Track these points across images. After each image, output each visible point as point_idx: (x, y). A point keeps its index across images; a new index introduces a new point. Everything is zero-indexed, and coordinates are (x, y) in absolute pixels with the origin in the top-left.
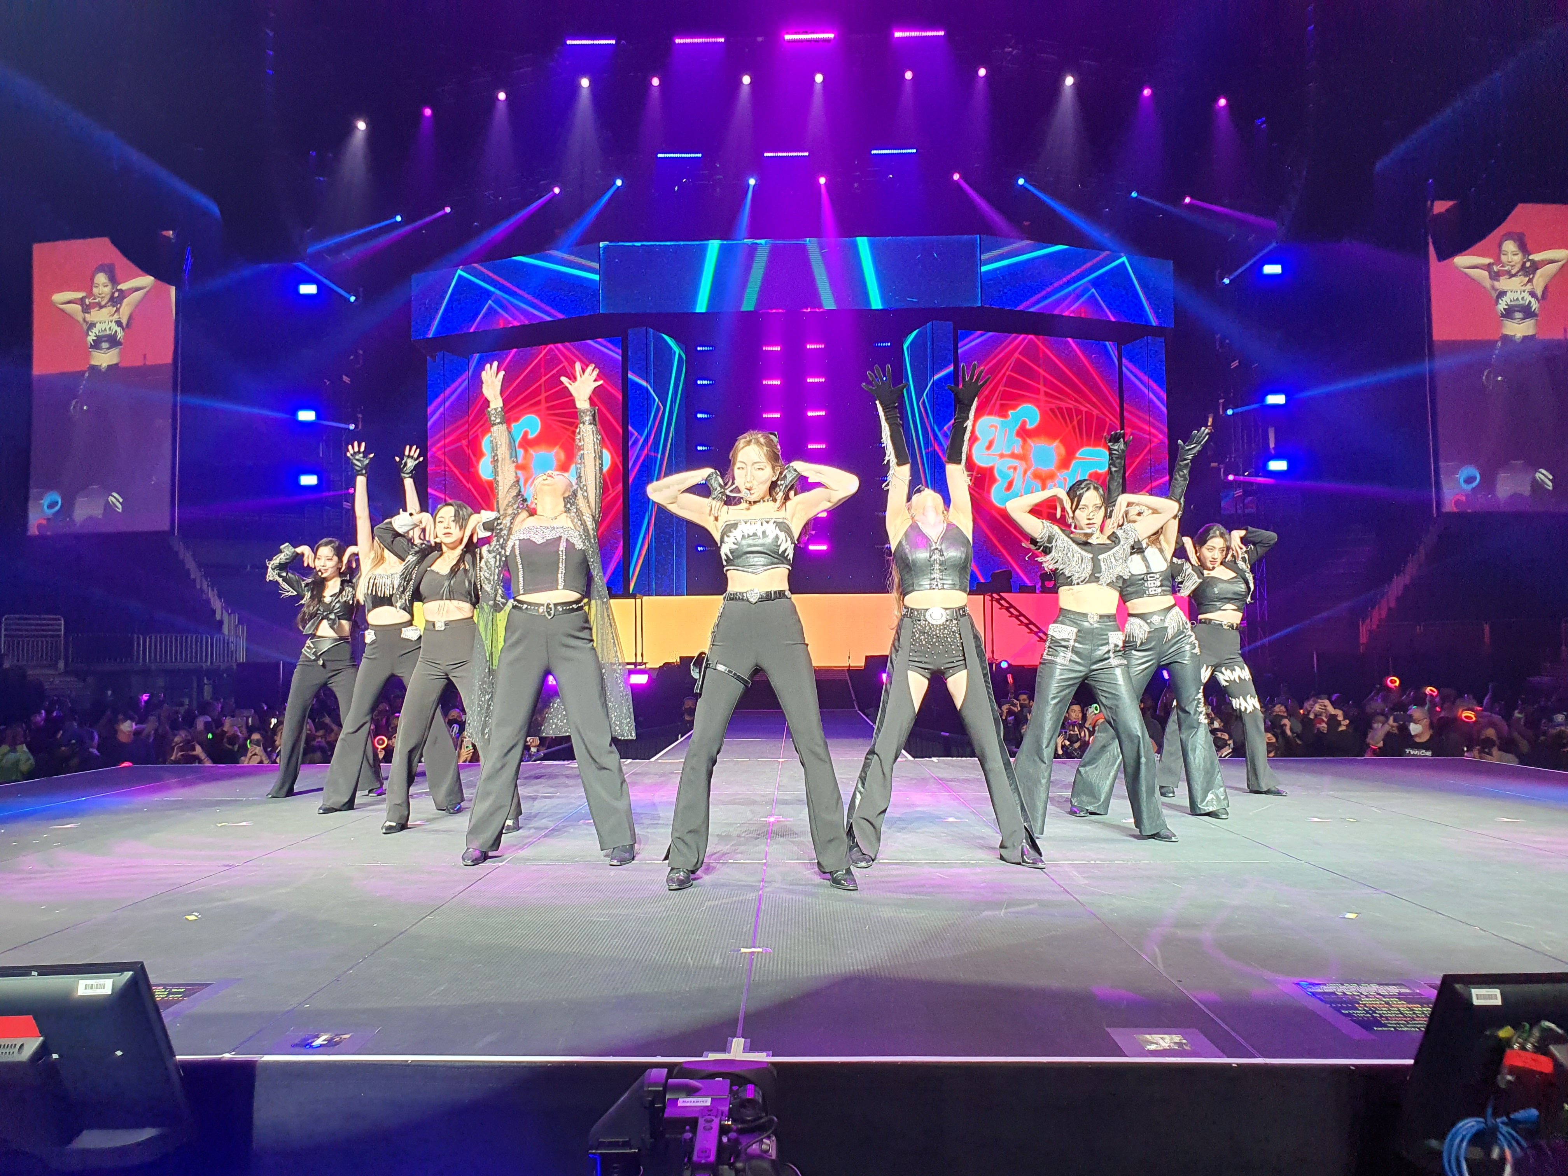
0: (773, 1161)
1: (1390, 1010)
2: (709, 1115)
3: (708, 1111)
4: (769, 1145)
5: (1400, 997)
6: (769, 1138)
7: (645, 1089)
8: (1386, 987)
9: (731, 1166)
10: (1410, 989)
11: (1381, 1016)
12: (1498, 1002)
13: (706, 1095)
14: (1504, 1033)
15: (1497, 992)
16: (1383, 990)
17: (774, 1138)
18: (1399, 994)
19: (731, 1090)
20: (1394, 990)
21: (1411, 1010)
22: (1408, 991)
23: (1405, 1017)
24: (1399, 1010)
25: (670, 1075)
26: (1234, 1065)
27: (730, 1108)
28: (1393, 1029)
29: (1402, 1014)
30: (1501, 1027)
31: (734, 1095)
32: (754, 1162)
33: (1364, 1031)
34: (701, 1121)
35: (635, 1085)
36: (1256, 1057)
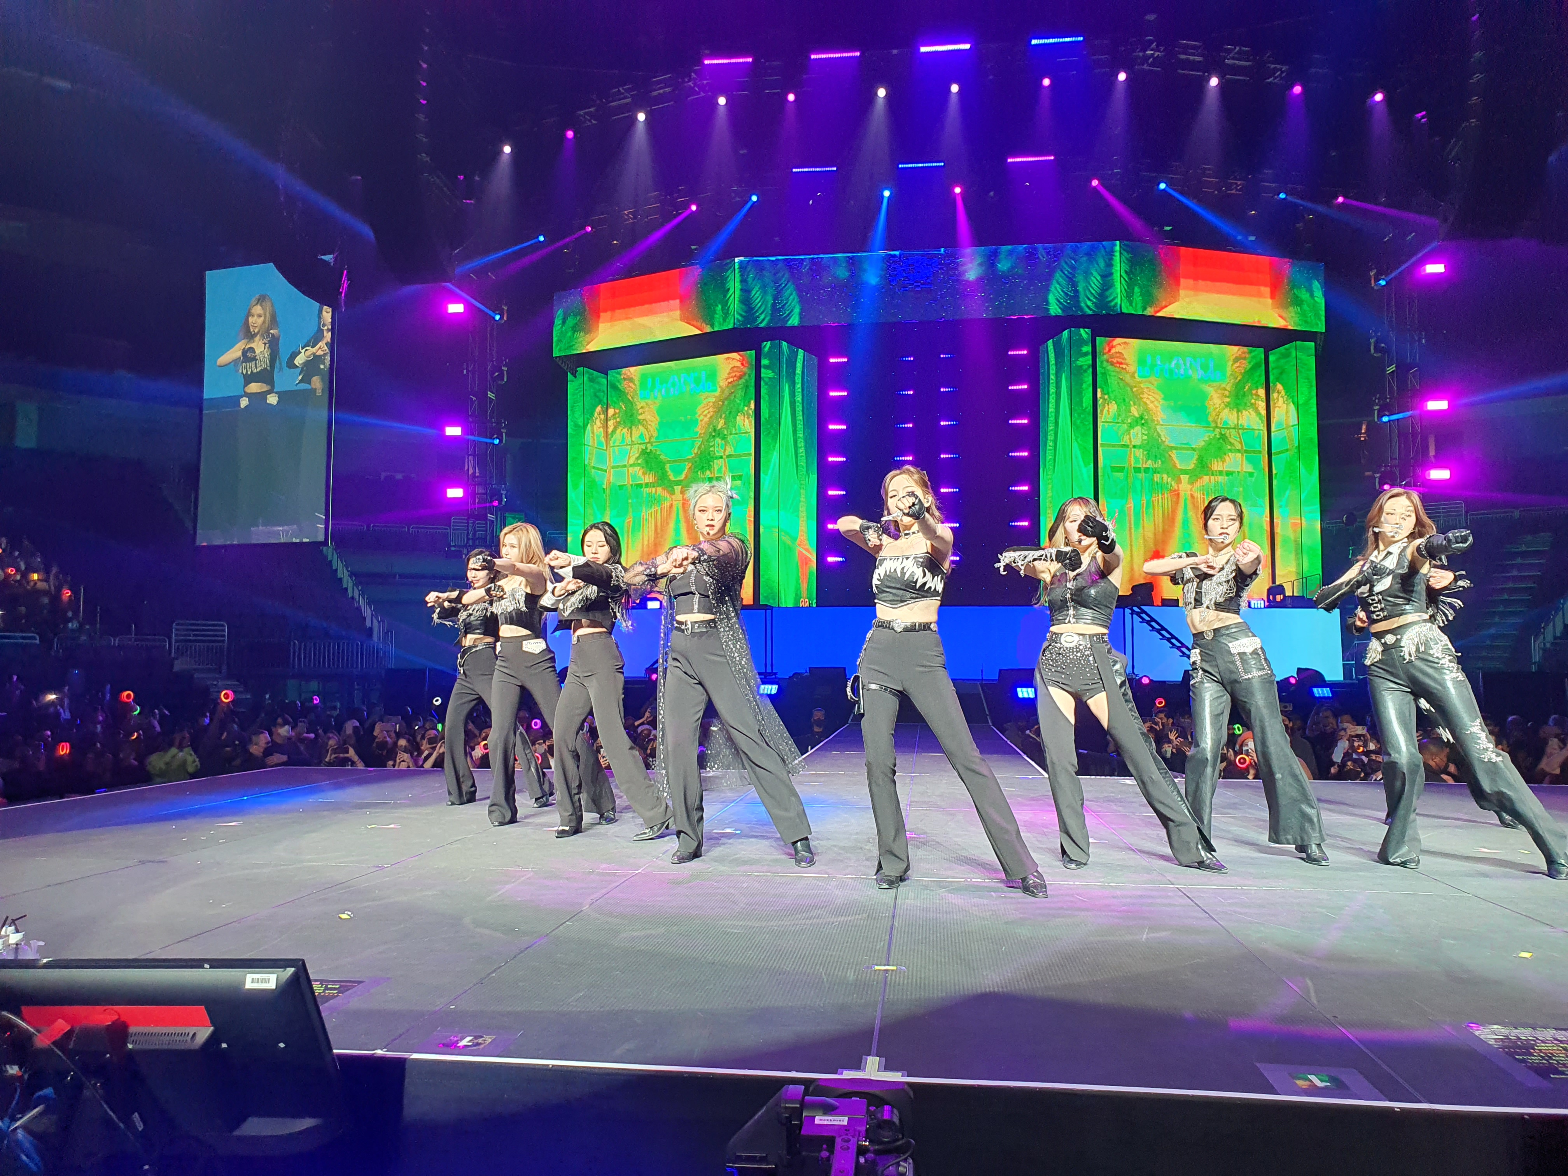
1: (1567, 1057)
2: (847, 1135)
3: (846, 1130)
4: (906, 1167)
6: (905, 1160)
7: (783, 1105)
8: (1564, 1033)
11: (1559, 1064)
13: (842, 1114)
16: (1561, 1035)
17: (911, 1161)
19: (868, 1110)
25: (806, 1092)
26: (1396, 1109)
27: (867, 1130)
31: (870, 1116)
33: (1541, 1079)
34: (838, 1140)
35: (771, 1102)
36: (1420, 1102)
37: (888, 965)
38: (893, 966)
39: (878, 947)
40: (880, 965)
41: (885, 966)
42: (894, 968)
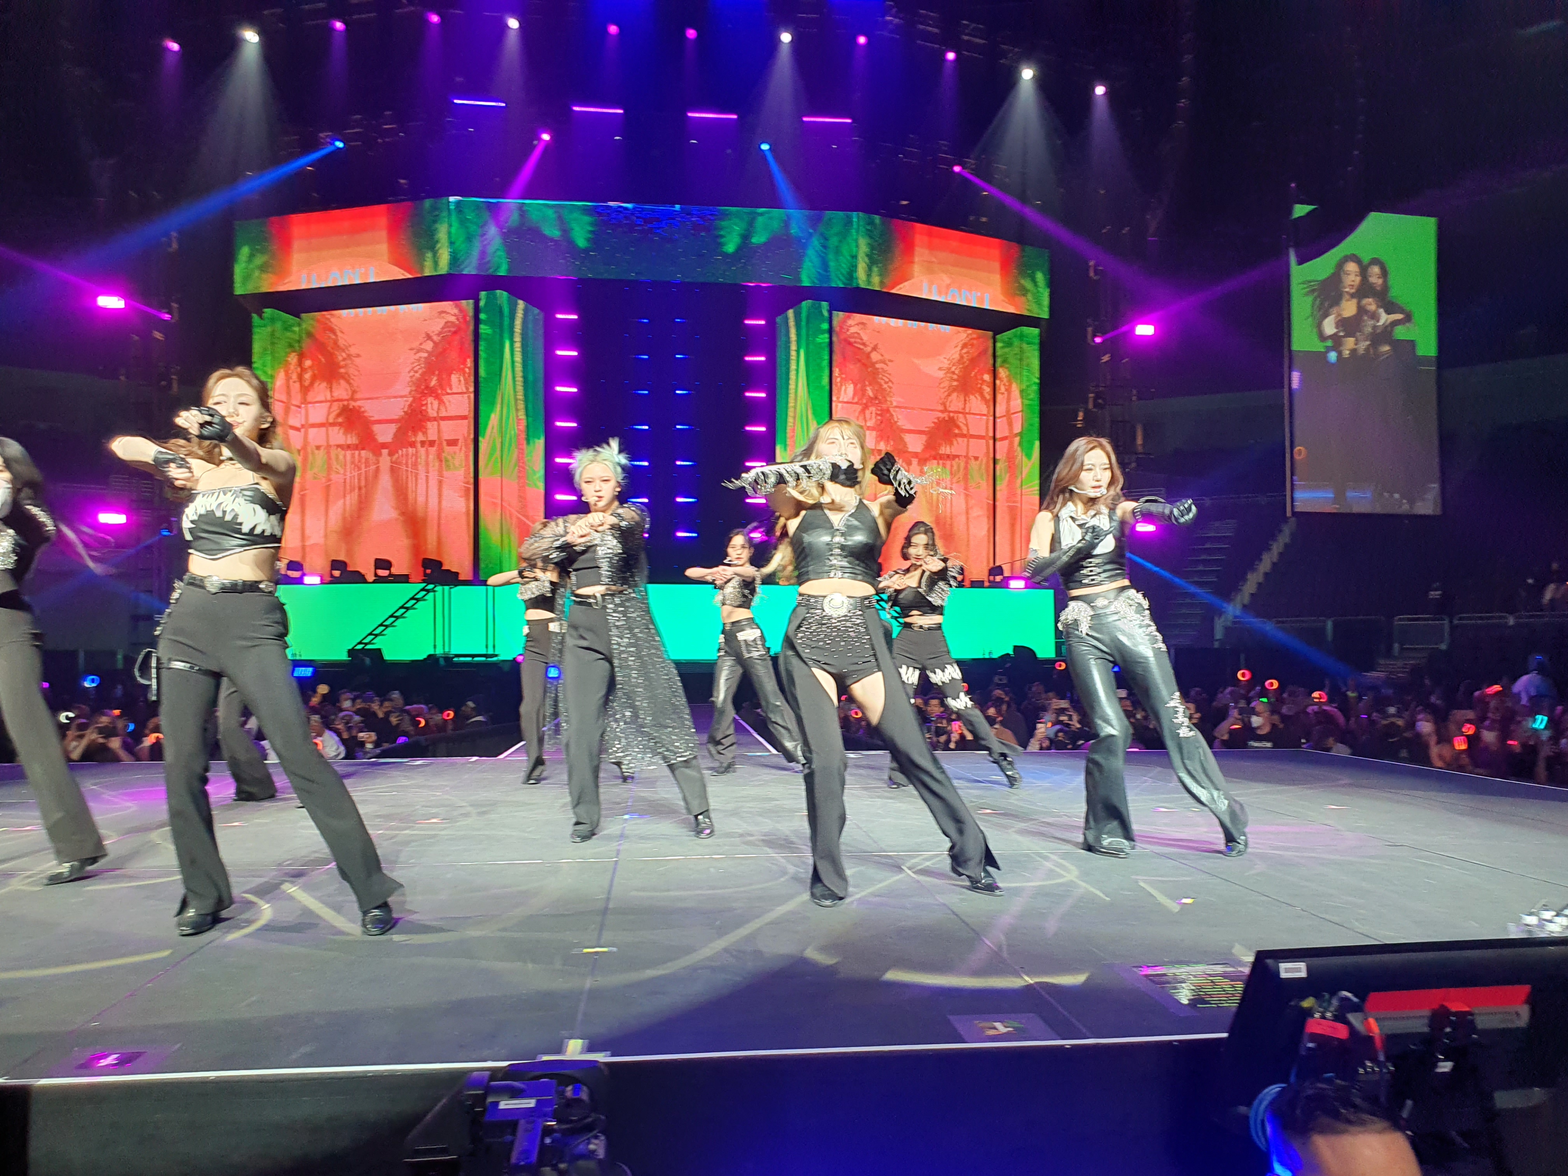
0: (600, 1161)
1: (1213, 987)
2: (532, 1116)
3: (532, 1112)
4: (597, 1146)
5: (1224, 976)
6: (596, 1137)
7: (465, 1093)
8: (1211, 966)
9: (555, 1167)
10: (1231, 967)
12: (1304, 975)
13: (530, 1096)
14: (1307, 1003)
15: (1303, 965)
17: (603, 1138)
18: (1223, 972)
20: (1220, 969)
21: (1233, 987)
22: (1230, 969)
23: (1226, 993)
25: (491, 1080)
26: (1067, 1047)
27: (555, 1110)
28: (1215, 1006)
30: (1303, 998)
32: (581, 1163)
34: (522, 1122)
36: (1089, 1038)
37: (599, 947)
38: (604, 947)
39: (590, 929)
40: (591, 948)
41: (595, 948)
42: (606, 950)
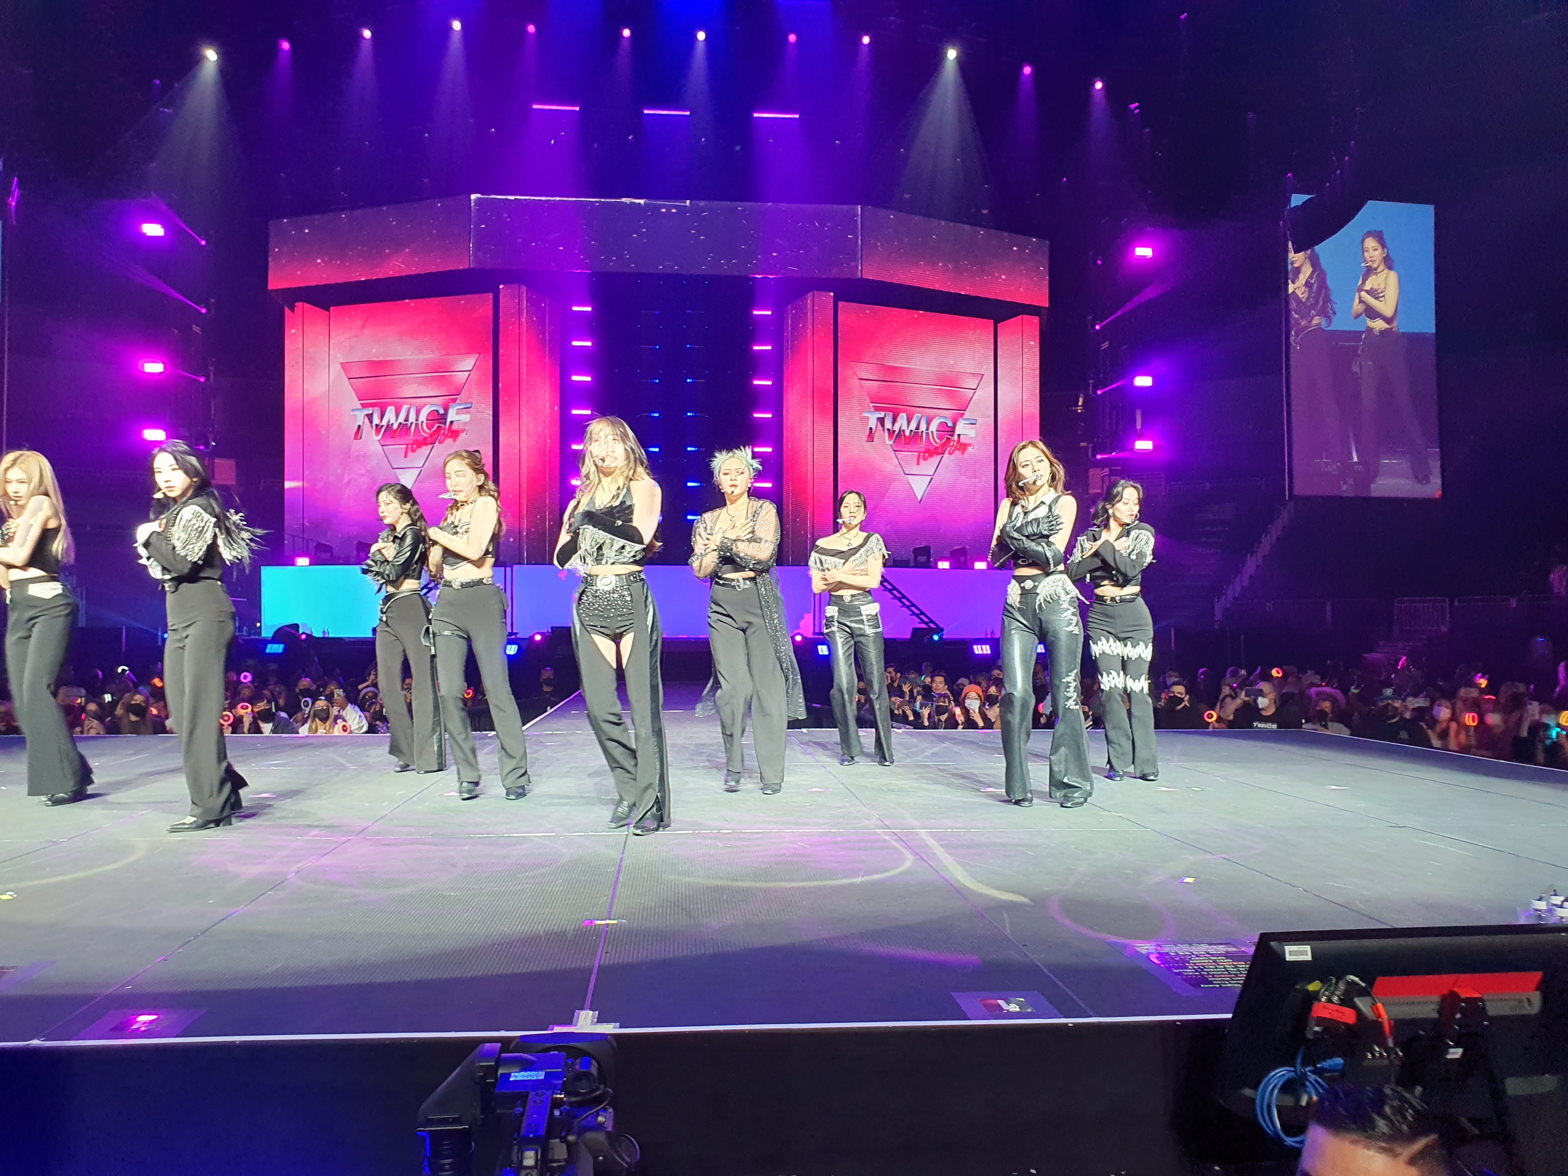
0: (608, 1132)
1: (1216, 968)
4: (606, 1118)
5: (1227, 955)
6: (605, 1110)
7: (477, 1064)
8: (1215, 947)
9: (563, 1140)
10: (1236, 947)
11: (1209, 974)
12: (1309, 957)
14: (1313, 987)
15: (1308, 948)
16: (1213, 949)
17: (611, 1110)
18: (1227, 952)
19: (566, 1063)
20: (1222, 949)
21: (1236, 967)
22: (1234, 949)
23: (1230, 974)
24: (1225, 968)
25: (503, 1050)
26: (1070, 1025)
27: (564, 1083)
28: (1218, 986)
29: (1227, 971)
30: (1310, 981)
31: (568, 1069)
32: (590, 1135)
33: (1192, 988)
34: (532, 1094)
35: (466, 1062)
36: (1091, 1016)
37: (610, 919)
38: (614, 919)
39: (601, 902)
40: (601, 920)
41: (605, 920)
42: (615, 922)
